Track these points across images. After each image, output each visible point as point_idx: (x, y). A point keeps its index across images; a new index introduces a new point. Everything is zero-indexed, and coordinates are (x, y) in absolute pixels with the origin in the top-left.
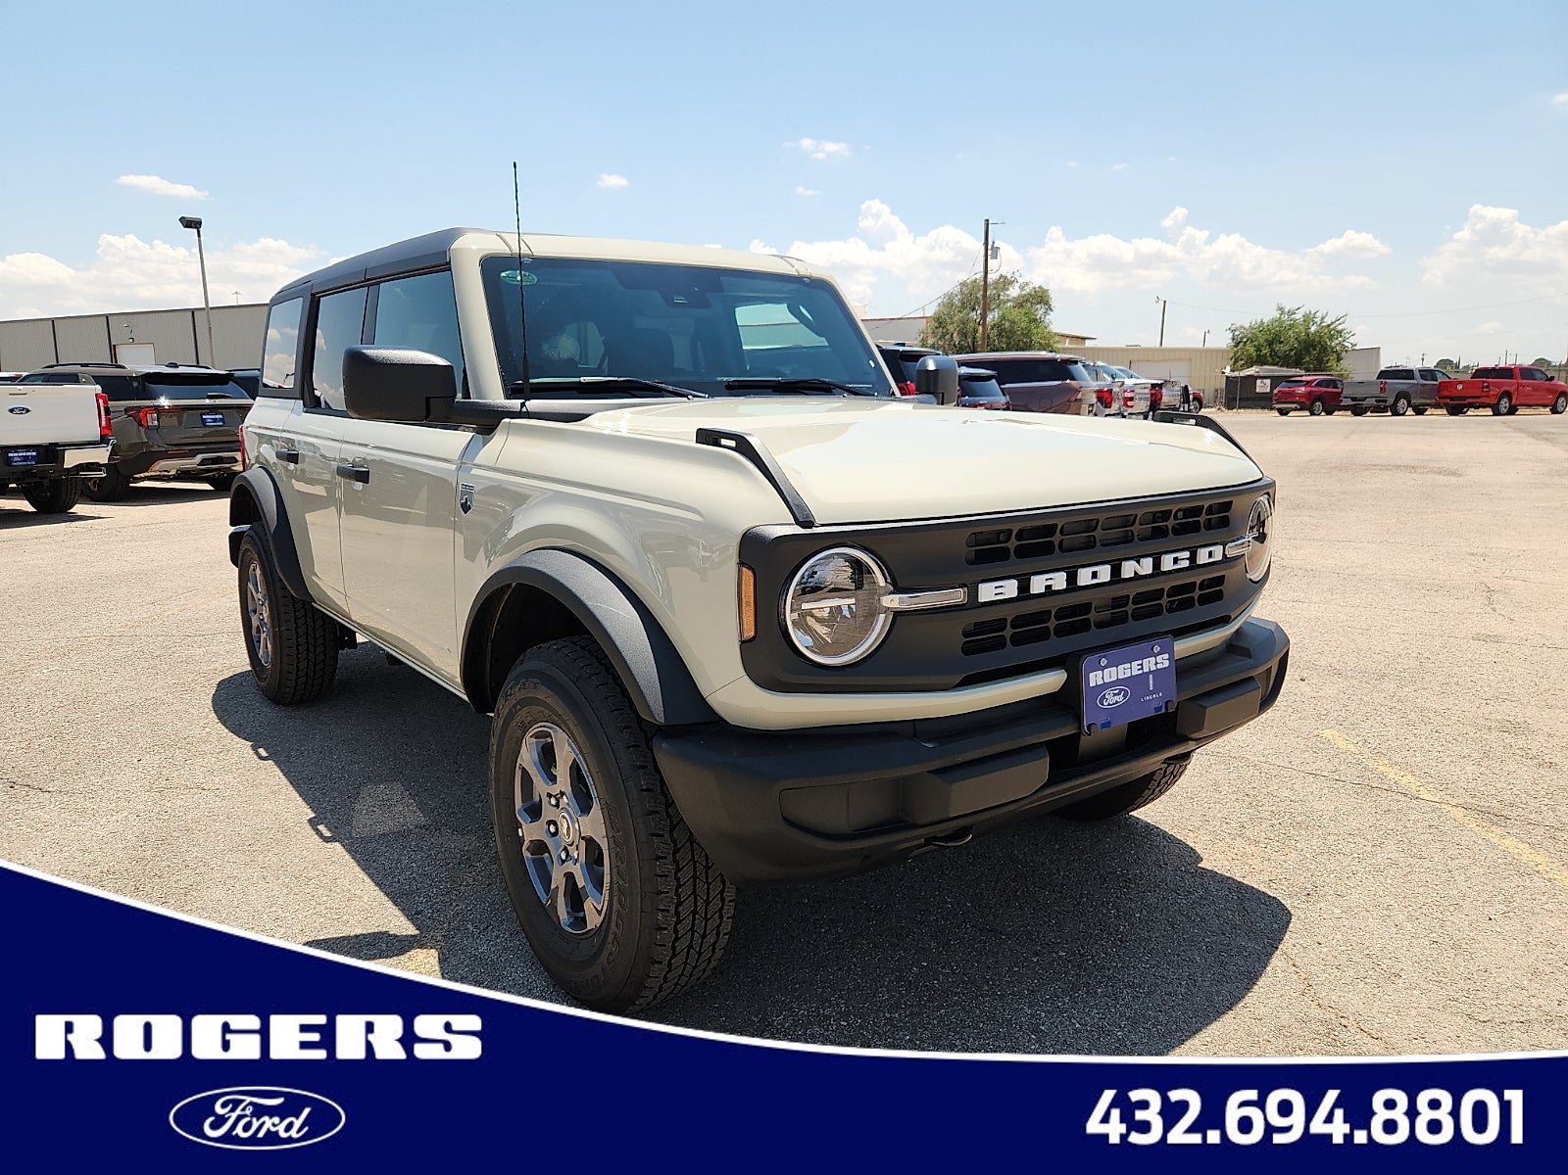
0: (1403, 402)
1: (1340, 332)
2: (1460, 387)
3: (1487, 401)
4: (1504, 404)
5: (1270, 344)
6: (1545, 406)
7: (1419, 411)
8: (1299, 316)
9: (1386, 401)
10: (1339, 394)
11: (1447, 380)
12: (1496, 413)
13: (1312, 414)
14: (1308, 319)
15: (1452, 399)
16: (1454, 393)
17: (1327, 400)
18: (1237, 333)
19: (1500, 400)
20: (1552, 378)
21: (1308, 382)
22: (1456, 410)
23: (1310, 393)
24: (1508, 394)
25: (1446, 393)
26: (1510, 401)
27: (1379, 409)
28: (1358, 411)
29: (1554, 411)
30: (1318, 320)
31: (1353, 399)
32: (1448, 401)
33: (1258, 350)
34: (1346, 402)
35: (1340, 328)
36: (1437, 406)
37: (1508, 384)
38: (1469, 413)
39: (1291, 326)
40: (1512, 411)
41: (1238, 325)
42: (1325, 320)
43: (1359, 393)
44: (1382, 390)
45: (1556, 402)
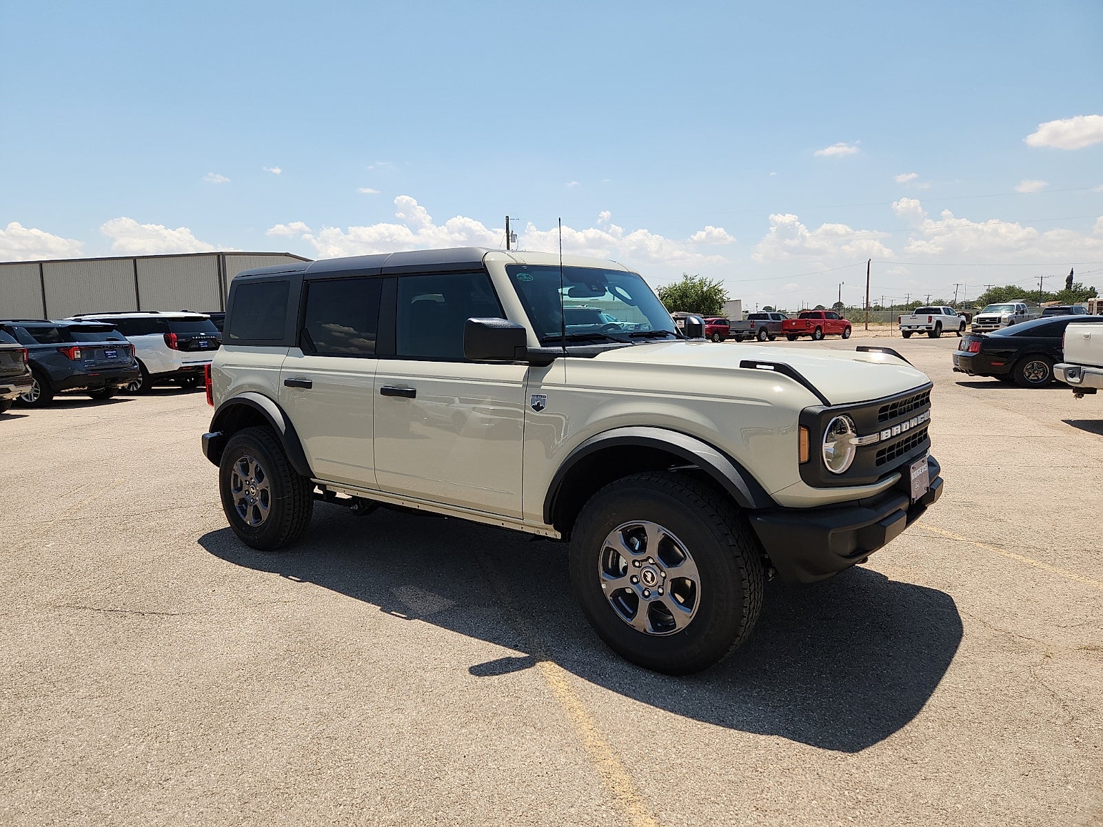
0: (764, 333)
1: (721, 290)
2: (794, 324)
3: (809, 332)
4: (818, 333)
5: (681, 298)
6: (839, 334)
7: (772, 339)
8: (696, 281)
9: (754, 333)
10: (728, 329)
11: (786, 319)
12: (815, 339)
13: (714, 341)
14: (702, 283)
15: (790, 331)
16: (791, 328)
17: (720, 332)
18: (662, 291)
19: (816, 331)
20: (842, 318)
21: (710, 321)
22: (792, 338)
23: (711, 328)
24: (819, 328)
25: (786, 328)
26: (821, 332)
27: (750, 338)
28: (739, 339)
29: (844, 337)
30: (708, 283)
31: (736, 332)
32: (788, 332)
33: (675, 302)
34: (733, 333)
35: (720, 288)
36: (782, 335)
37: (819, 322)
38: (798, 339)
39: (694, 287)
40: (821, 338)
41: (662, 286)
42: (712, 283)
43: (740, 327)
44: (752, 326)
45: (845, 331)
